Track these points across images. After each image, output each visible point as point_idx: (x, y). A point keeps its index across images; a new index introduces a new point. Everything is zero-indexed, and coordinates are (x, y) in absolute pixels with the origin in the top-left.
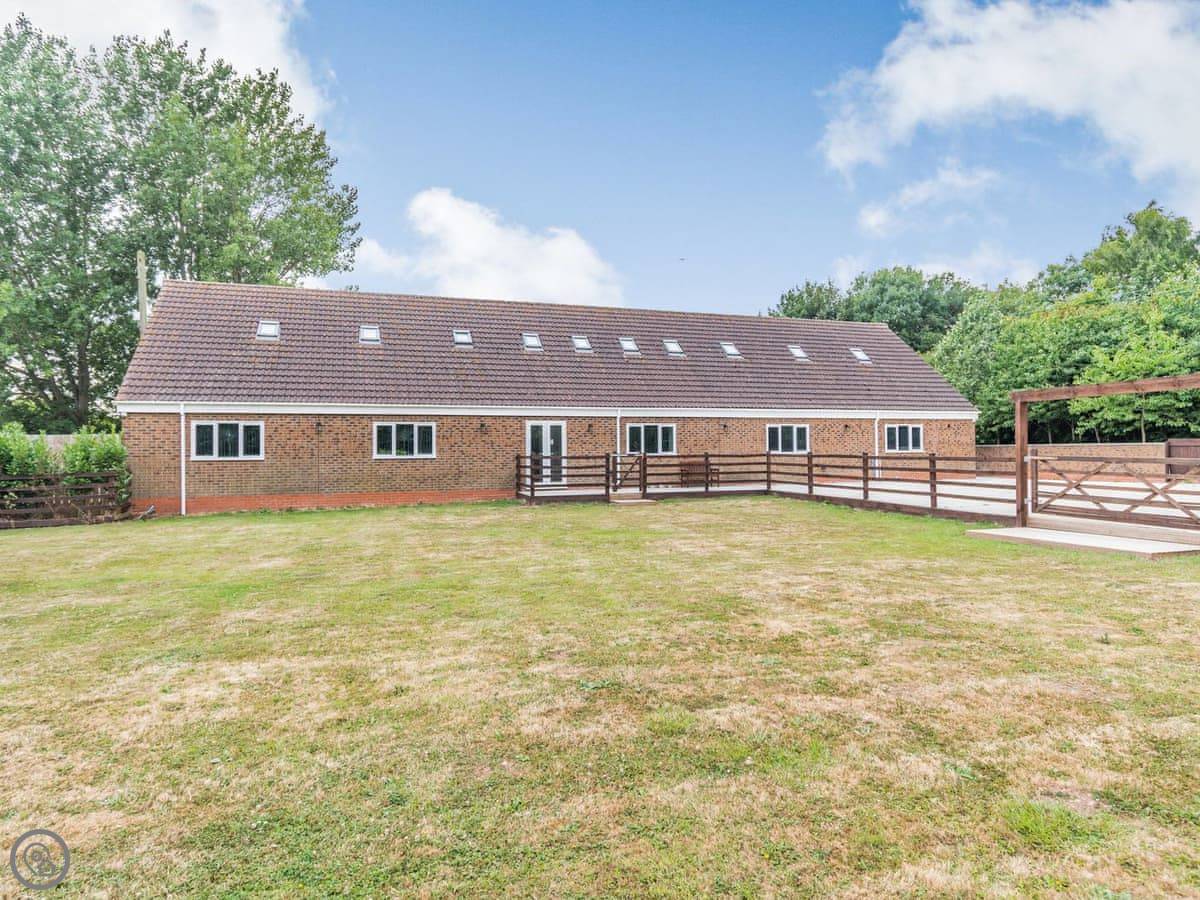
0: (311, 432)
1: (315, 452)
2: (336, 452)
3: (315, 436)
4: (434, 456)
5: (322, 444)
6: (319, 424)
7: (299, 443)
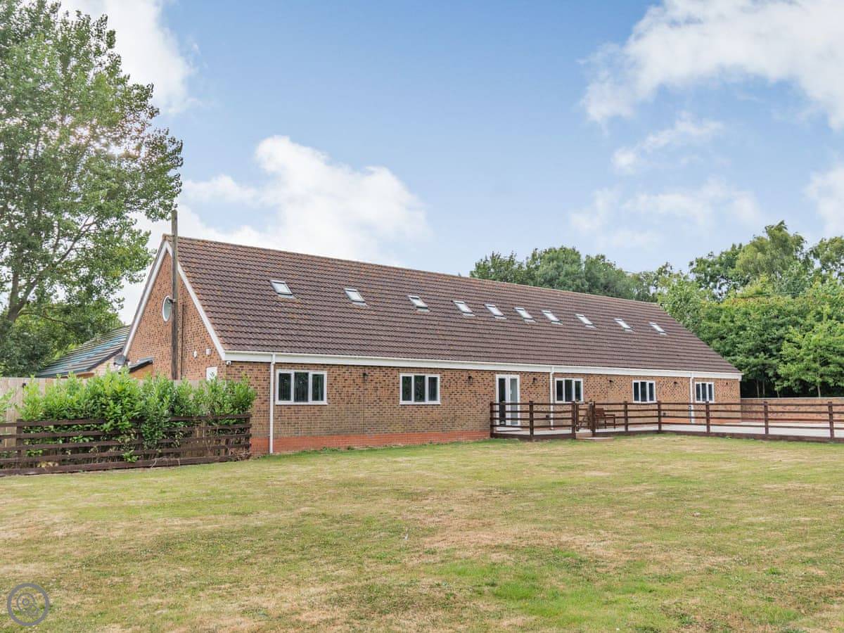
0: (359, 381)
1: (362, 398)
2: (376, 399)
3: (362, 385)
4: (439, 403)
5: (366, 392)
6: (364, 374)
7: (351, 390)
